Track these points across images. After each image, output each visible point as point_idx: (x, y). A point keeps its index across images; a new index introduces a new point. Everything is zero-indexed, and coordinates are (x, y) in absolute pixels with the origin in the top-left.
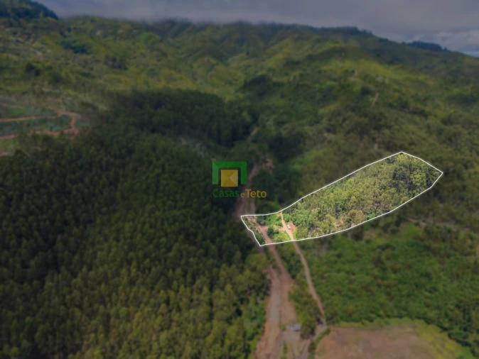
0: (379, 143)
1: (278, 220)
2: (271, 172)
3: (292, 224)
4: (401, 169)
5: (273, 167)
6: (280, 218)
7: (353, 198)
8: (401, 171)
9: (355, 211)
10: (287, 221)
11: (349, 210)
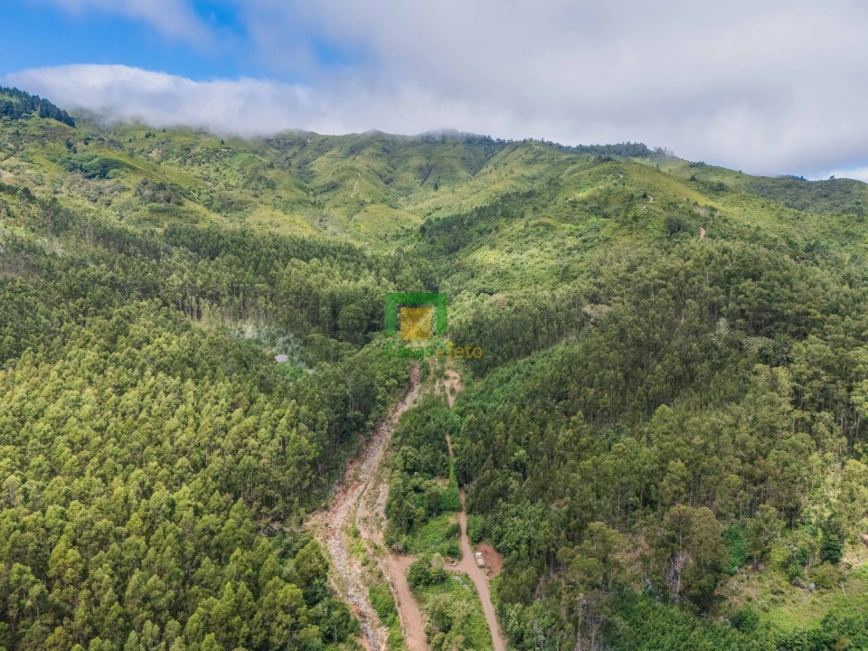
0: (731, 316)
1: (448, 536)
2: (451, 400)
3: (490, 549)
4: (816, 376)
5: (458, 388)
6: (456, 531)
7: (677, 466)
8: (816, 383)
9: (688, 509)
10: (476, 541)
11: (667, 507)
